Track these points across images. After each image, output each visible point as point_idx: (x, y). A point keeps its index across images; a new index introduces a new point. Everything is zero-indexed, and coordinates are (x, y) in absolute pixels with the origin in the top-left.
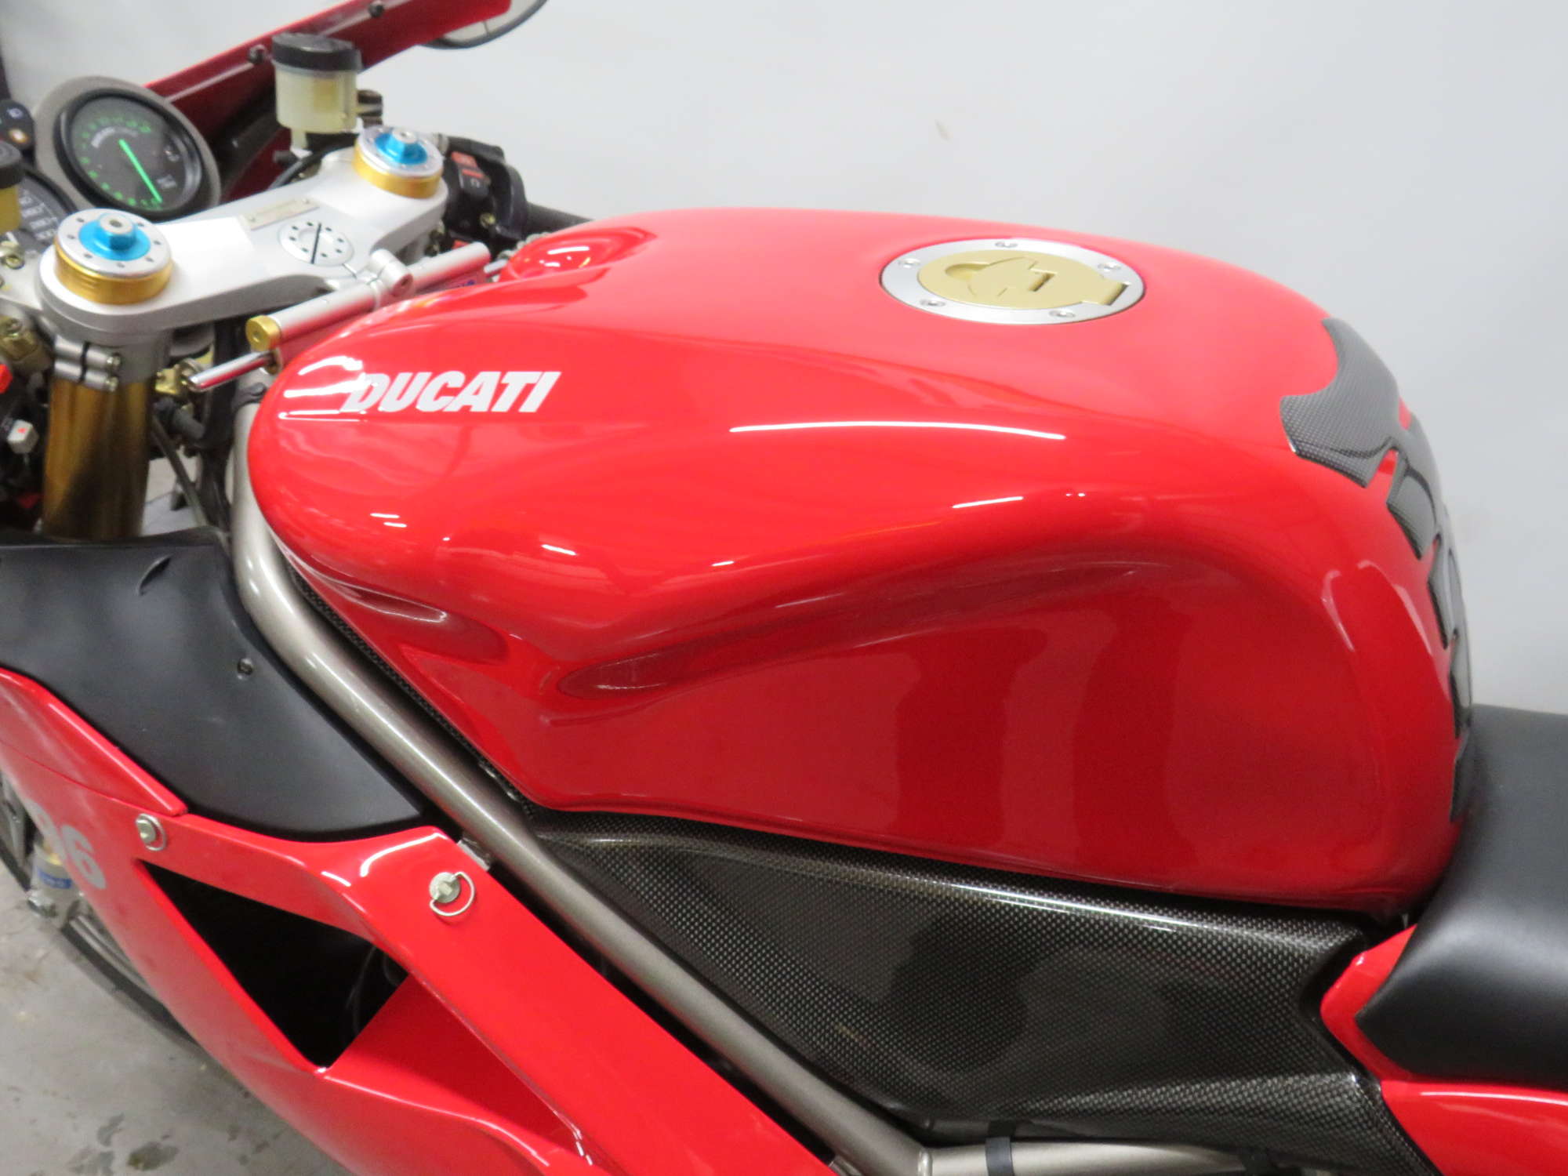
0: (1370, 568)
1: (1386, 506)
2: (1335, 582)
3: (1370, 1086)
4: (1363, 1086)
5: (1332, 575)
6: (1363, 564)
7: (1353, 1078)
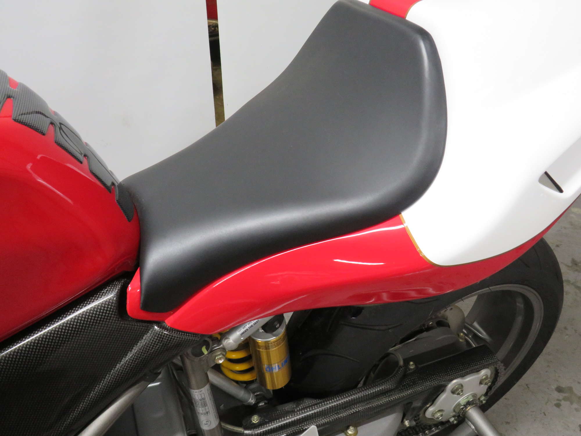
0: (41, 158)
1: (13, 121)
2: (31, 168)
3: (163, 325)
4: (160, 328)
5: (29, 167)
6: (39, 157)
7: (156, 327)
